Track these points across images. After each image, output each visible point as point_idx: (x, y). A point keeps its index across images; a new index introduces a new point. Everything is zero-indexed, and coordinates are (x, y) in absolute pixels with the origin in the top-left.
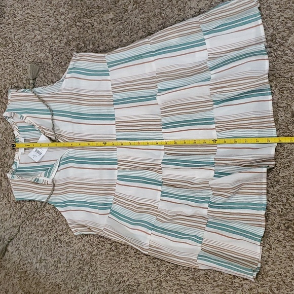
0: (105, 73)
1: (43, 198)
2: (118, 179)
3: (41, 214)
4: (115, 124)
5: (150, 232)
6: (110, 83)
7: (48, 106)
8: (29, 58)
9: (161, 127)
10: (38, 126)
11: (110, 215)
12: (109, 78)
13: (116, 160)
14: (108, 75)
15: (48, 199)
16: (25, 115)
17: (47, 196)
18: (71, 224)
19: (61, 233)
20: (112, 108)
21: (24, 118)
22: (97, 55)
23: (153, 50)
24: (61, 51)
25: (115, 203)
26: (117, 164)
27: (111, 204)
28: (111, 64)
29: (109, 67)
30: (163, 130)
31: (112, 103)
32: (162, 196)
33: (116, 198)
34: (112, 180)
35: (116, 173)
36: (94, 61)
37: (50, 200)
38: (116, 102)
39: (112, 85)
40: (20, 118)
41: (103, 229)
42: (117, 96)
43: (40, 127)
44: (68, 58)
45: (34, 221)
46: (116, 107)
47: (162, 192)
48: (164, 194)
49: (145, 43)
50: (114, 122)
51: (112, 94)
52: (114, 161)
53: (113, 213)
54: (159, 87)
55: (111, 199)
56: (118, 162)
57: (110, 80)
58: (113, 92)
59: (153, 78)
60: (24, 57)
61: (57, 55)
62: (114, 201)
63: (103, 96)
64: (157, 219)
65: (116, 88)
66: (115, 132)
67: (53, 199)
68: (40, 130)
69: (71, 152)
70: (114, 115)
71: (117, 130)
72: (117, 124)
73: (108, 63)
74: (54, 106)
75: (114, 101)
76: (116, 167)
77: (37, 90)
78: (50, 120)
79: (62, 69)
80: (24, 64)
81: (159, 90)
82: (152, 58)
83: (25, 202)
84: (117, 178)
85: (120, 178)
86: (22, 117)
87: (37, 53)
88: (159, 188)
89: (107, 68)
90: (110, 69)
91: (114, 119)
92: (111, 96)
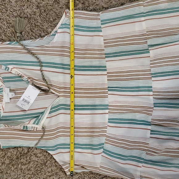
0: (98, 29)
1: (32, 144)
2: (109, 122)
3: (28, 158)
4: (106, 75)
5: (140, 165)
6: (102, 39)
7: (38, 59)
8: (14, 12)
9: (151, 76)
10: (26, 77)
11: (103, 154)
12: (101, 34)
13: (108, 105)
14: (101, 31)
15: (37, 144)
16: (10, 67)
17: (36, 142)
18: (64, 165)
19: (50, 174)
20: (104, 60)
21: (10, 69)
22: (89, 13)
23: (145, 12)
24: (49, 8)
25: (106, 143)
26: (107, 109)
27: (103, 144)
28: (104, 22)
29: (102, 24)
30: (153, 78)
31: (104, 56)
32: (151, 134)
33: (107, 138)
34: (104, 123)
35: (107, 117)
36: (86, 18)
37: (39, 145)
38: (108, 55)
39: (104, 40)
40: (5, 69)
41: (99, 167)
42: (108, 50)
43: (29, 78)
44: (57, 15)
45: (20, 166)
46: (107, 59)
47: (151, 131)
48: (153, 132)
49: (139, 5)
50: (105, 73)
51: (104, 48)
52: (105, 107)
53: (106, 151)
54: (149, 43)
55: (103, 140)
56: (109, 107)
57: (102, 36)
58: (105, 47)
59: (143, 35)
60: (9, 11)
61: (45, 11)
62: (106, 141)
63: (94, 50)
64: (147, 154)
65: (108, 43)
66: (106, 82)
67: (42, 144)
68: (29, 80)
69: (62, 100)
70: (105, 67)
71: (108, 80)
72: (108, 75)
73: (102, 21)
74: (43, 58)
75: (106, 54)
76: (107, 111)
77: (25, 42)
78: (40, 71)
79: (51, 25)
80: (8, 18)
81: (149, 46)
82: (143, 19)
83: (10, 149)
84: (107, 121)
85: (111, 120)
86: (7, 69)
87: (23, 8)
88: (149, 127)
89: (100, 25)
90: (102, 26)
91: (106, 70)
92: (103, 50)
